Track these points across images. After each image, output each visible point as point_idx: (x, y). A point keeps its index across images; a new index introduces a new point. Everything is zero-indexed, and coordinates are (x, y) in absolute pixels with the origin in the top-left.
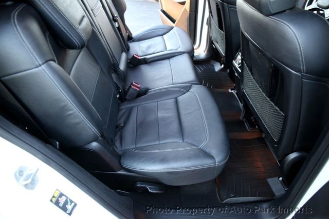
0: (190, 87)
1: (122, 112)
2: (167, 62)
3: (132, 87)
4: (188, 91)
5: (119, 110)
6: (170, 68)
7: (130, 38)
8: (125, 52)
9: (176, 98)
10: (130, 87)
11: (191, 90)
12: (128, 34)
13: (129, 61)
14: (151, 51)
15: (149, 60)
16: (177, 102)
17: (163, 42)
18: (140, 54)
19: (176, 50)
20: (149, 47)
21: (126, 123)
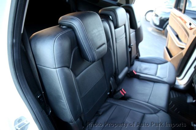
0: (158, 111)
1: (106, 104)
2: (152, 84)
3: (120, 91)
4: (155, 113)
5: (105, 101)
6: (152, 89)
7: (137, 58)
8: (128, 67)
9: (144, 114)
10: (119, 91)
11: (159, 114)
12: (137, 55)
13: (129, 72)
14: (145, 72)
15: (141, 78)
16: (143, 117)
17: (156, 69)
18: (138, 71)
19: (162, 78)
20: (146, 69)
21: (104, 113)
